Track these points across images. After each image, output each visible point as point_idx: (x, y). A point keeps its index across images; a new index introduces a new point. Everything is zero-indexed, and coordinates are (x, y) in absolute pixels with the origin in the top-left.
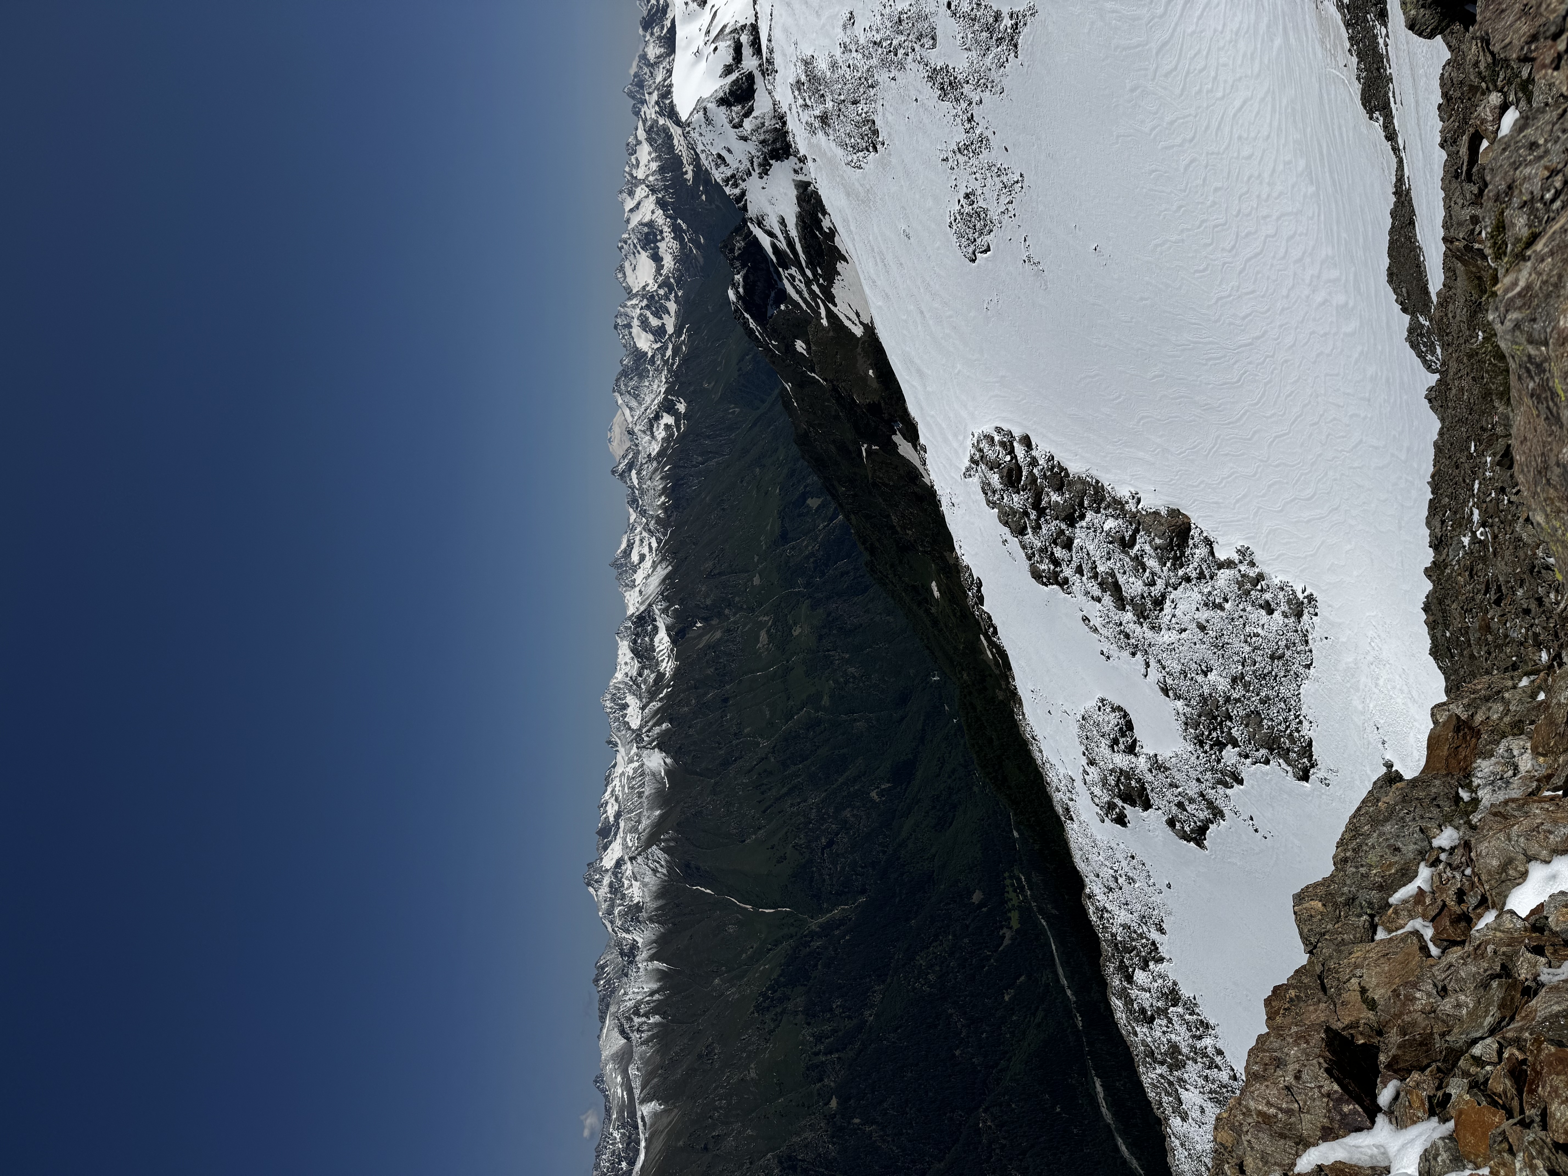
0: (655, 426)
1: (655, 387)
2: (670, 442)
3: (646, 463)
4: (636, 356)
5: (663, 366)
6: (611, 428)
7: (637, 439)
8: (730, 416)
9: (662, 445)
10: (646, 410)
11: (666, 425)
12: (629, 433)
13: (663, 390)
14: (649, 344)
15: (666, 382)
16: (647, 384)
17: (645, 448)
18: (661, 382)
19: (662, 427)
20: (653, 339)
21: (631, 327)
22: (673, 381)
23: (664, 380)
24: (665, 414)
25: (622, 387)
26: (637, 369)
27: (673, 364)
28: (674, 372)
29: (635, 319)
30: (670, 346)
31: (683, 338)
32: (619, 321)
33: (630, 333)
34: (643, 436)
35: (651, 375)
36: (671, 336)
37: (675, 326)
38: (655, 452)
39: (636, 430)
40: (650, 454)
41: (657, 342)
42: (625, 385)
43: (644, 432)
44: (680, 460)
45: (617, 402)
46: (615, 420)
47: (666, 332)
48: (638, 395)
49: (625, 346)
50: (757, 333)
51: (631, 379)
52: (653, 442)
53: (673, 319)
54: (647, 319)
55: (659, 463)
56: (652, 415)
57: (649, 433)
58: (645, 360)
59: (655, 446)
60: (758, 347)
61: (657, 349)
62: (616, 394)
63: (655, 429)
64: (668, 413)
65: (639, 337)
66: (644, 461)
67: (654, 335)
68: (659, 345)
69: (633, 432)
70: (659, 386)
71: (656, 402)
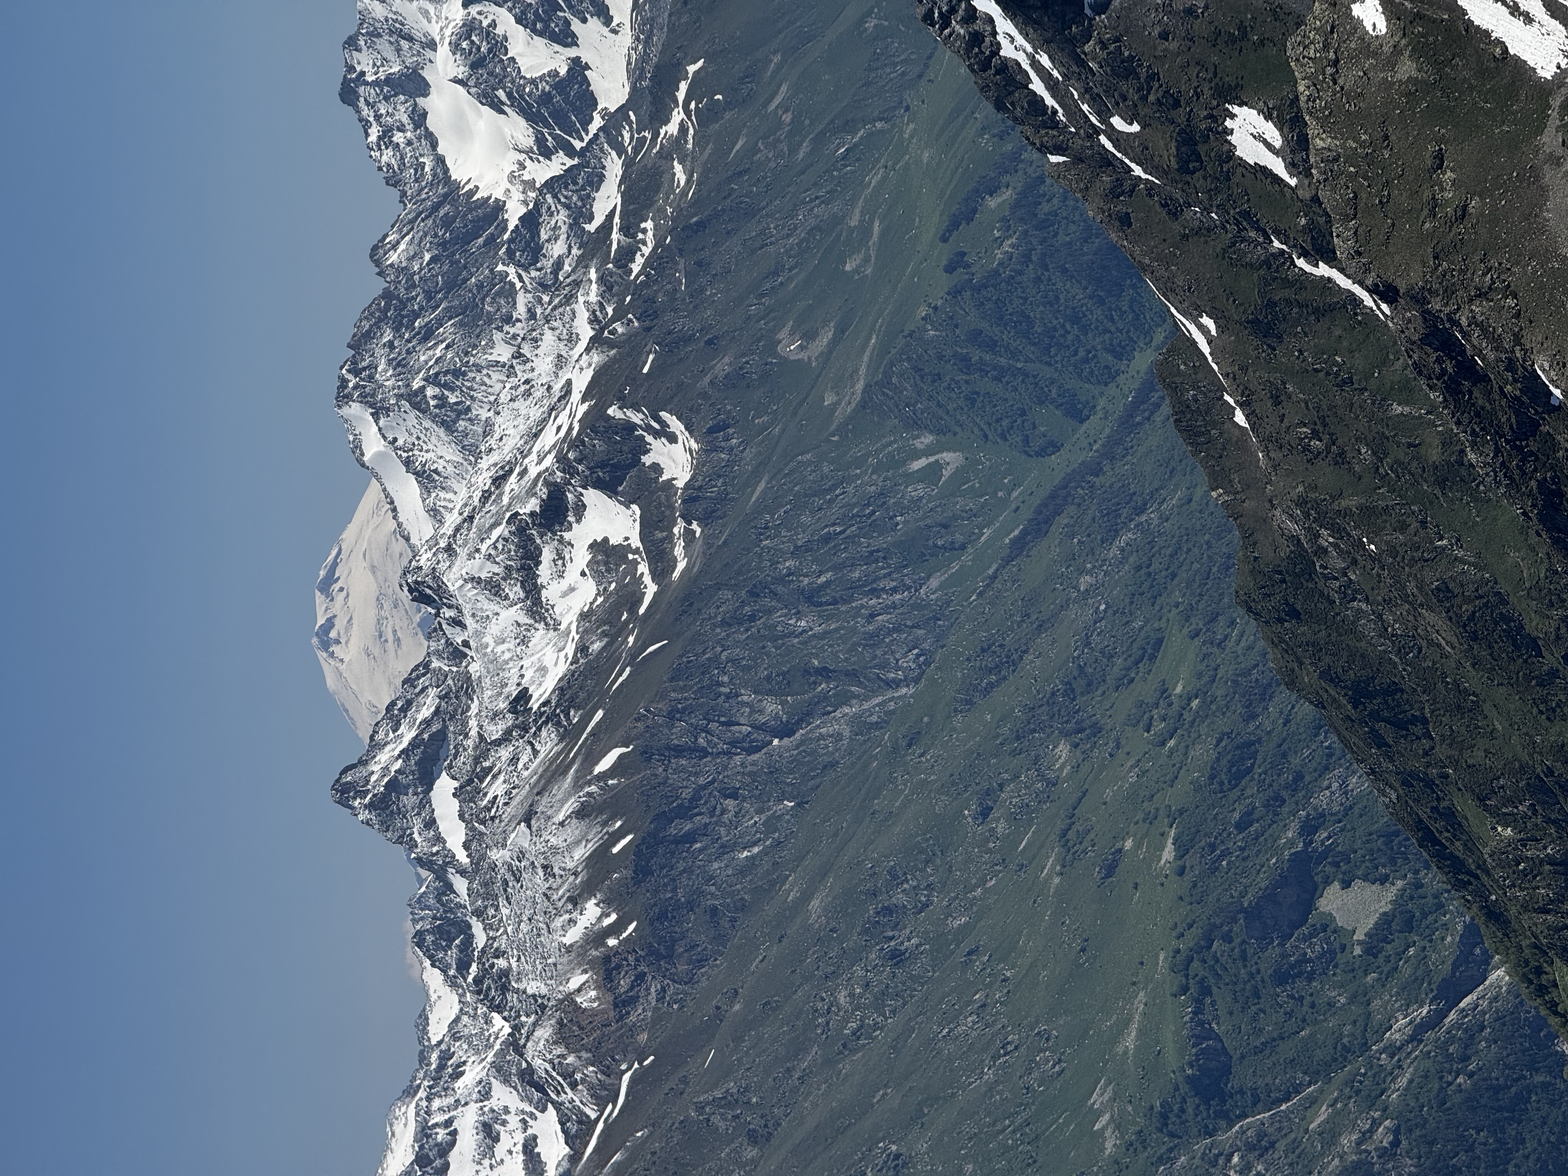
0: (547, 555)
1: (543, 365)
2: (622, 630)
3: (506, 738)
4: (447, 222)
5: (582, 263)
6: (331, 578)
7: (458, 623)
8: (917, 491)
9: (582, 649)
10: (499, 481)
11: (600, 547)
12: (421, 598)
13: (581, 381)
14: (509, 162)
15: (596, 342)
16: (502, 353)
17: (496, 666)
18: (572, 339)
19: (581, 557)
20: (527, 140)
21: (422, 88)
22: (630, 337)
23: (586, 332)
24: (592, 497)
25: (385, 374)
26: (453, 284)
27: (627, 254)
28: (637, 290)
29: (444, 50)
30: (614, 167)
31: (672, 129)
32: (364, 62)
33: (419, 118)
34: (489, 606)
35: (521, 310)
36: (616, 119)
37: (635, 73)
38: (550, 683)
39: (452, 580)
40: (524, 696)
41: (547, 153)
42: (400, 366)
43: (493, 588)
44: (672, 716)
45: (357, 448)
46: (349, 535)
47: (595, 103)
48: (461, 411)
49: (393, 180)
50: (1037, 86)
51: (427, 334)
52: (539, 635)
53: (626, 38)
54: (499, 45)
55: (568, 735)
56: (533, 505)
57: (515, 591)
58: (491, 241)
59: (549, 656)
60: (1045, 149)
61: (551, 185)
62: (355, 410)
63: (544, 571)
64: (609, 488)
65: (462, 130)
66: (495, 731)
67: (531, 117)
68: (558, 164)
69: (441, 589)
70: (560, 362)
71: (549, 438)
